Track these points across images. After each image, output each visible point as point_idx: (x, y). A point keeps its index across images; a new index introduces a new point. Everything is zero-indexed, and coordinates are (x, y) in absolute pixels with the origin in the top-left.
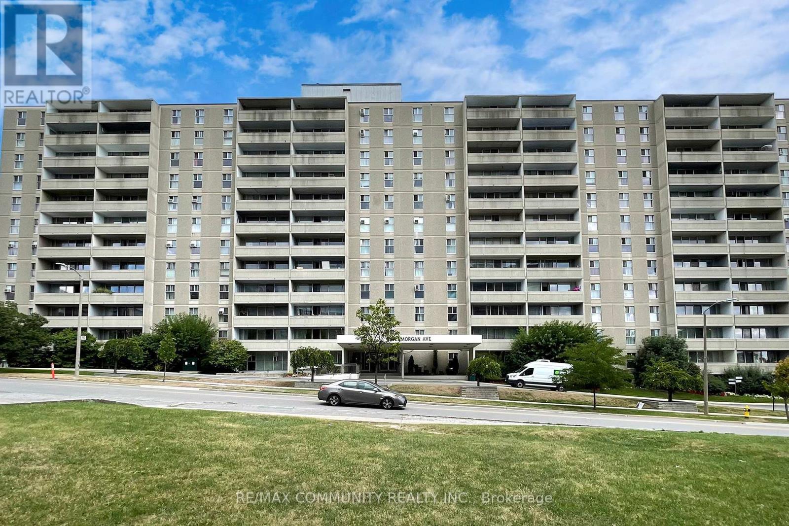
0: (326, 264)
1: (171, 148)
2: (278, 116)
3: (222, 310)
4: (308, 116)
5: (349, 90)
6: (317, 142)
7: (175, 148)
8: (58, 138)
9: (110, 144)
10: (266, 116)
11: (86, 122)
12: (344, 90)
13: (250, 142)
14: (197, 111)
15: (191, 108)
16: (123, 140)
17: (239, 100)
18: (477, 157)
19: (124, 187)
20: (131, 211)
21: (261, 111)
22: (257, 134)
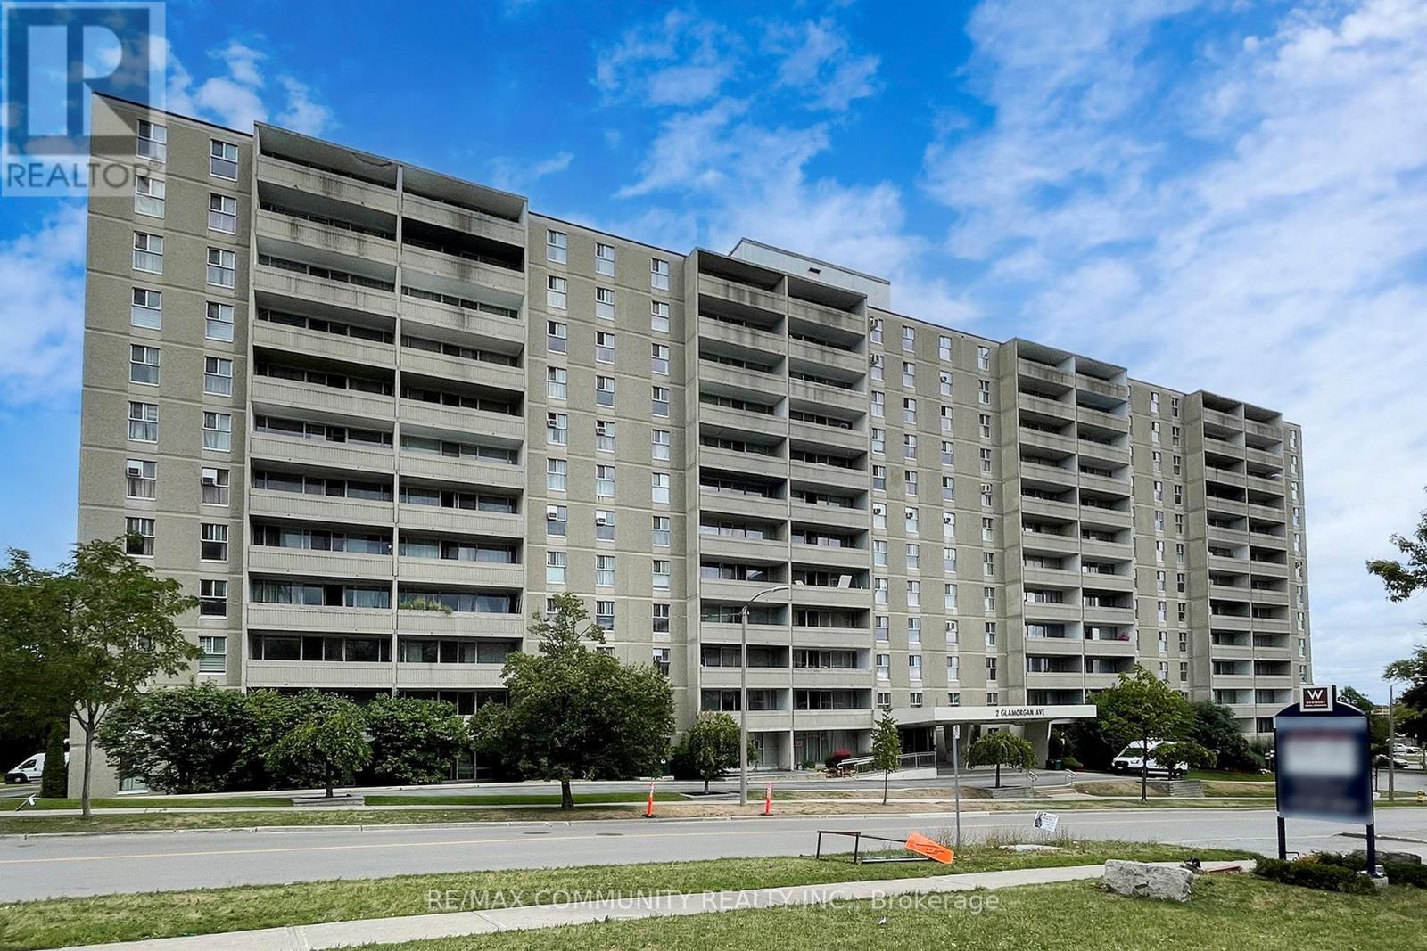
0: (845, 580)
1: (549, 311)
2: (766, 302)
3: (659, 653)
4: (812, 314)
5: (818, 271)
6: (827, 364)
7: (557, 313)
8: (295, 226)
9: (432, 273)
10: (744, 295)
11: (366, 205)
12: (811, 270)
13: (720, 339)
14: (599, 245)
15: (586, 237)
16: (464, 274)
17: (699, 251)
18: (1030, 436)
19: (469, 378)
20: (490, 434)
21: (738, 285)
22: (732, 326)
